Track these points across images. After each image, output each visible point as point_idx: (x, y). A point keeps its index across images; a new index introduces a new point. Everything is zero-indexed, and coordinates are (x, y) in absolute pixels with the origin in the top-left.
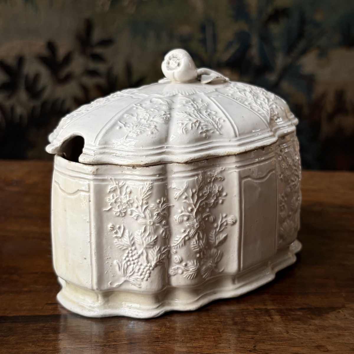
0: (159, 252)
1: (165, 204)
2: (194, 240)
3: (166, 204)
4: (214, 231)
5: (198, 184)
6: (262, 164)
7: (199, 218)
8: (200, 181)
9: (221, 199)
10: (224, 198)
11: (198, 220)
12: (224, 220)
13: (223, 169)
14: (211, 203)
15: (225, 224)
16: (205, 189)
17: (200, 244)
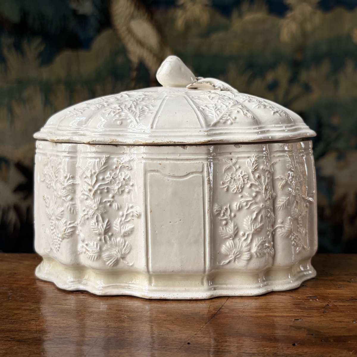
0: (65, 225)
1: (71, 181)
2: (93, 221)
3: (73, 181)
4: (120, 219)
5: (99, 166)
6: (178, 162)
7: (98, 200)
8: (101, 164)
9: (127, 188)
10: (131, 188)
11: (96, 202)
12: (130, 211)
13: (132, 159)
14: (115, 190)
15: (131, 214)
16: (108, 173)
17: (99, 227)
